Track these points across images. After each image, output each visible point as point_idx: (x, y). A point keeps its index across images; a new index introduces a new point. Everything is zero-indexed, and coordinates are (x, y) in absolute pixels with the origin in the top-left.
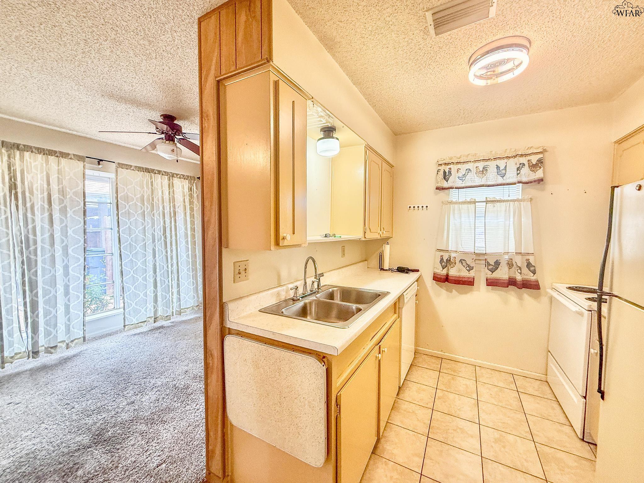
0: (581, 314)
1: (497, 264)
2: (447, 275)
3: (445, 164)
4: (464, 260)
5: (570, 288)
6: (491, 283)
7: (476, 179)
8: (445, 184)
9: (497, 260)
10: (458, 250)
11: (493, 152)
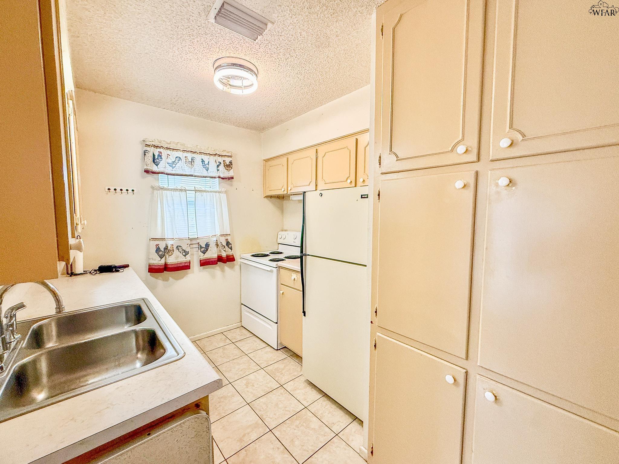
0: (271, 271)
1: (207, 245)
2: (166, 264)
3: (155, 146)
4: (180, 246)
5: (253, 256)
6: (204, 263)
7: (186, 168)
8: (155, 168)
9: (207, 243)
10: (174, 238)
11: (199, 147)
